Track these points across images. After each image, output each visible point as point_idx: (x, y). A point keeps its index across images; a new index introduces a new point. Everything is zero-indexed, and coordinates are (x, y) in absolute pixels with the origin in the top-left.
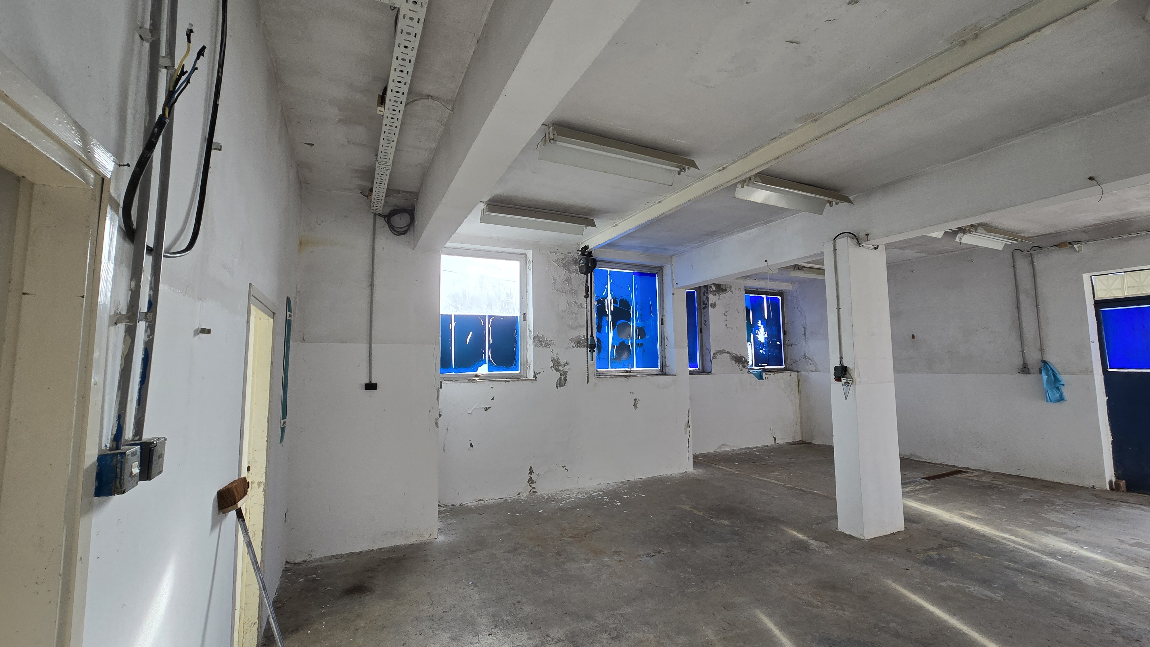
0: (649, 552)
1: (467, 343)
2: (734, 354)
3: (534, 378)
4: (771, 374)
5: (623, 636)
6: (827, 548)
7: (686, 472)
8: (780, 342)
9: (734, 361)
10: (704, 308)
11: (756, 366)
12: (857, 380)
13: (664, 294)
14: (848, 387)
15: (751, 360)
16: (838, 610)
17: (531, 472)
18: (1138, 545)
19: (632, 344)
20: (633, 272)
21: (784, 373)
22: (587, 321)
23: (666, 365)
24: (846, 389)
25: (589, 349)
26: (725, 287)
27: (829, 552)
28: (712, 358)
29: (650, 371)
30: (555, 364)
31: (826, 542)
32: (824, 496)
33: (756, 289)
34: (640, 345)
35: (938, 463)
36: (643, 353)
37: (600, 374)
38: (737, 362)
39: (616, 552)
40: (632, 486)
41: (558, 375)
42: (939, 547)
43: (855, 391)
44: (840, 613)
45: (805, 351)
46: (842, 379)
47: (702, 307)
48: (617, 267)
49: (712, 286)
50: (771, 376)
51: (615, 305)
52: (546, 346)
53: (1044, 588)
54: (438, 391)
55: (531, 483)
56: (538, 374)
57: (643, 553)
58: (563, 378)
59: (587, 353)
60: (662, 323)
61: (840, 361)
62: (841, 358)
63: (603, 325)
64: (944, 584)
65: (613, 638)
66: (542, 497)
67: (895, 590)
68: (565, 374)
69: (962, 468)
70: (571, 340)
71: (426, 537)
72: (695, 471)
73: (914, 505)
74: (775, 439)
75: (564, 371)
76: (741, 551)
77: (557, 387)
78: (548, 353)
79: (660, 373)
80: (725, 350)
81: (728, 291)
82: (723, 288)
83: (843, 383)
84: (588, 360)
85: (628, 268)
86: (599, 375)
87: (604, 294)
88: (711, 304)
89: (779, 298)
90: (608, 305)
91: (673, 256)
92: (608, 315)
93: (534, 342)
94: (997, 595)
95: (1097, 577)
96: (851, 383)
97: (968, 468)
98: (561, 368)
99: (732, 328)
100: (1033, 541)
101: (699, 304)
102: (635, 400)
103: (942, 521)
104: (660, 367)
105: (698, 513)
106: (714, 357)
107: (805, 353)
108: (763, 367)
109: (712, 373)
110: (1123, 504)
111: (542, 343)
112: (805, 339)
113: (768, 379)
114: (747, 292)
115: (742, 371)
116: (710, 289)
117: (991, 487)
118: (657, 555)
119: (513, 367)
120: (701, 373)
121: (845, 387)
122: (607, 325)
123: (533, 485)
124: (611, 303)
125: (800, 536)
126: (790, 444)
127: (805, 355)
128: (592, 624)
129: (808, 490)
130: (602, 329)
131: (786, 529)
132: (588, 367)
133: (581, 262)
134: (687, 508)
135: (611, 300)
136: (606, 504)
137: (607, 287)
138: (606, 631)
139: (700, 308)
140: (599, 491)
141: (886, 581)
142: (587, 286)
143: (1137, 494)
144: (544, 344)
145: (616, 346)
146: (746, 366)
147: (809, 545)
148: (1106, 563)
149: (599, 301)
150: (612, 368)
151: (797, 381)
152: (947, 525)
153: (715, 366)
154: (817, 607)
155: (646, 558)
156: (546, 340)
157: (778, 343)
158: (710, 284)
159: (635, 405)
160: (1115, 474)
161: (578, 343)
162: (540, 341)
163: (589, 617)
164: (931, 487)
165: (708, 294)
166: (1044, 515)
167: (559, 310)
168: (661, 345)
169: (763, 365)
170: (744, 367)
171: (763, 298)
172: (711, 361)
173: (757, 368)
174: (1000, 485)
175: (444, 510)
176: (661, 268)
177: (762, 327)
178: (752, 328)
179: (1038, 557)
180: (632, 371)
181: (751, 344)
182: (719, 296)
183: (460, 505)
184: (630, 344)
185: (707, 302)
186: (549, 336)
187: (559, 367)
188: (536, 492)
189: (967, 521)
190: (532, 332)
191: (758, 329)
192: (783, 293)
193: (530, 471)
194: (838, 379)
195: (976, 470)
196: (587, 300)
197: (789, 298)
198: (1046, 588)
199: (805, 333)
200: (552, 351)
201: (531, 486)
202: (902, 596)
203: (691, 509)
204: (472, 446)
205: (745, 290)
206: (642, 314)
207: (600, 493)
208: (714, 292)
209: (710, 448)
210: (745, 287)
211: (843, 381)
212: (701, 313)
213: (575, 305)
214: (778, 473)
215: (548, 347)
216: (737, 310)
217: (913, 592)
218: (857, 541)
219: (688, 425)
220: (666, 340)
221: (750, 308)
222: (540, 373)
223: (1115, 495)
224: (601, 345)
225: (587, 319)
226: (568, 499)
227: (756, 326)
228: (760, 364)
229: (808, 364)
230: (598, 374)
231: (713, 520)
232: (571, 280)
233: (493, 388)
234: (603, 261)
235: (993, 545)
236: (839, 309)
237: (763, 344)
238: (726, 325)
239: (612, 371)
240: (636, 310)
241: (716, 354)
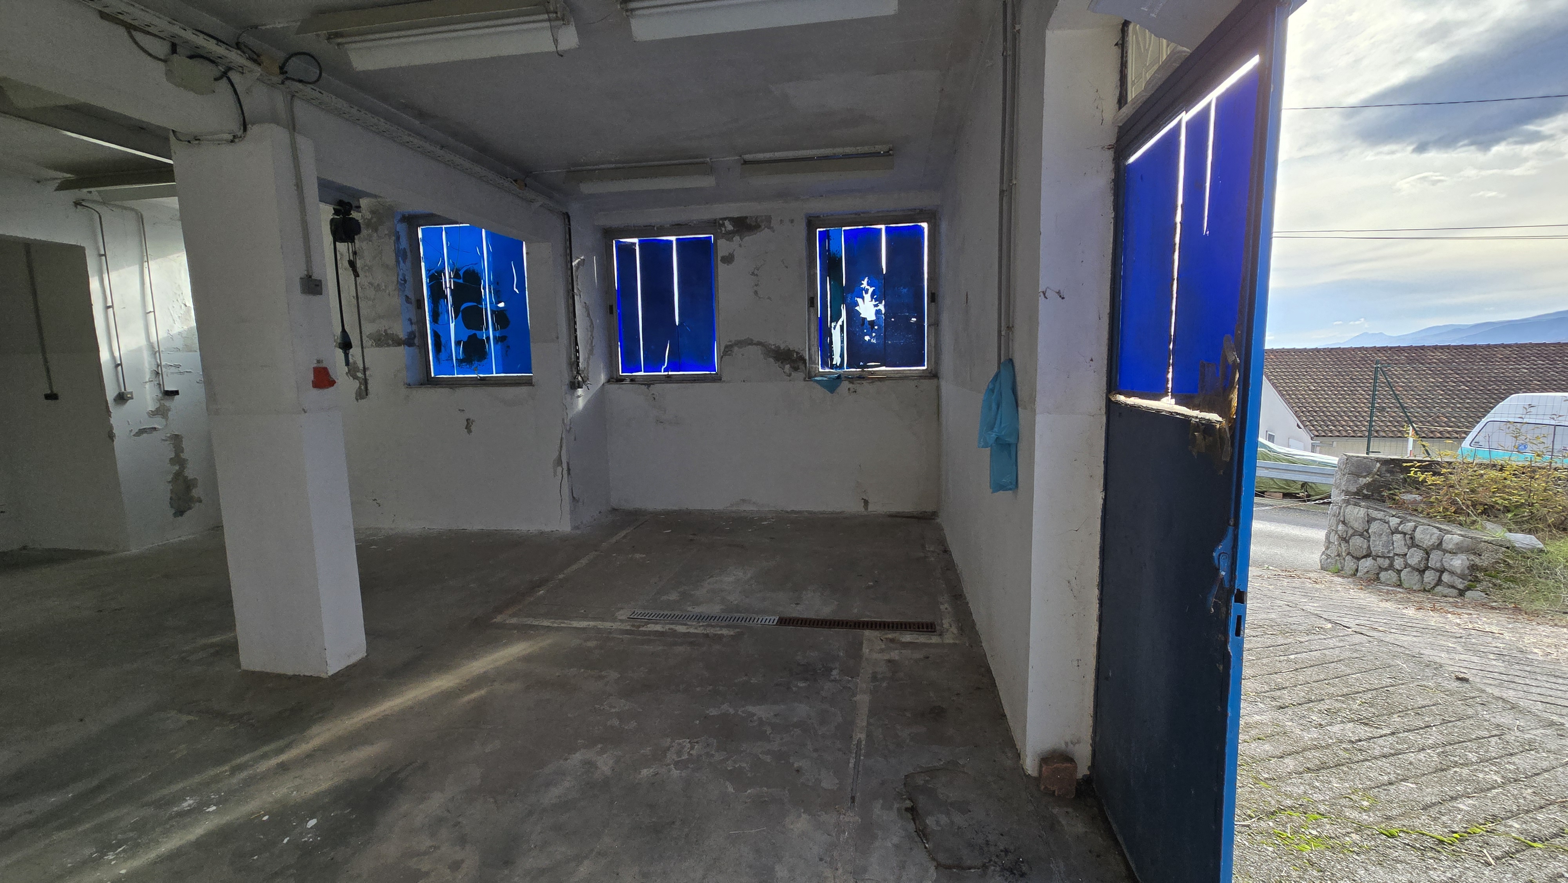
2: (773, 347)
4: (884, 384)
7: (555, 531)
8: (921, 318)
9: (772, 360)
11: (849, 366)
19: (488, 338)
26: (756, 222)
28: (722, 354)
29: (517, 378)
33: (858, 214)
34: (498, 340)
38: (779, 361)
49: (727, 223)
50: (869, 386)
51: (456, 280)
63: (440, 310)
68: (365, 382)
74: (866, 502)
75: (364, 379)
77: (357, 400)
80: (752, 340)
81: (763, 227)
82: (751, 225)
87: (439, 265)
88: (722, 257)
89: (925, 225)
90: (446, 282)
92: (446, 297)
98: (359, 374)
99: (769, 298)
102: (469, 420)
106: (727, 352)
109: (723, 379)
113: (852, 392)
115: (787, 376)
116: (721, 229)
122: (447, 312)
124: (450, 278)
130: (440, 318)
135: (450, 274)
145: (462, 342)
146: (800, 367)
149: (432, 277)
150: (458, 373)
151: (935, 396)
153: (729, 369)
157: (914, 320)
158: (721, 219)
159: (467, 428)
161: (378, 340)
165: (718, 238)
169: (868, 364)
170: (796, 369)
171: (880, 230)
177: (872, 289)
182: (741, 239)
184: (484, 338)
191: (861, 296)
192: (935, 214)
208: (730, 233)
213: (370, 287)
216: (783, 263)
219: (559, 462)
224: (441, 341)
227: (856, 289)
228: (861, 364)
232: (364, 252)
237: (872, 323)
238: (756, 293)
239: (458, 377)
240: (489, 286)
241: (731, 346)
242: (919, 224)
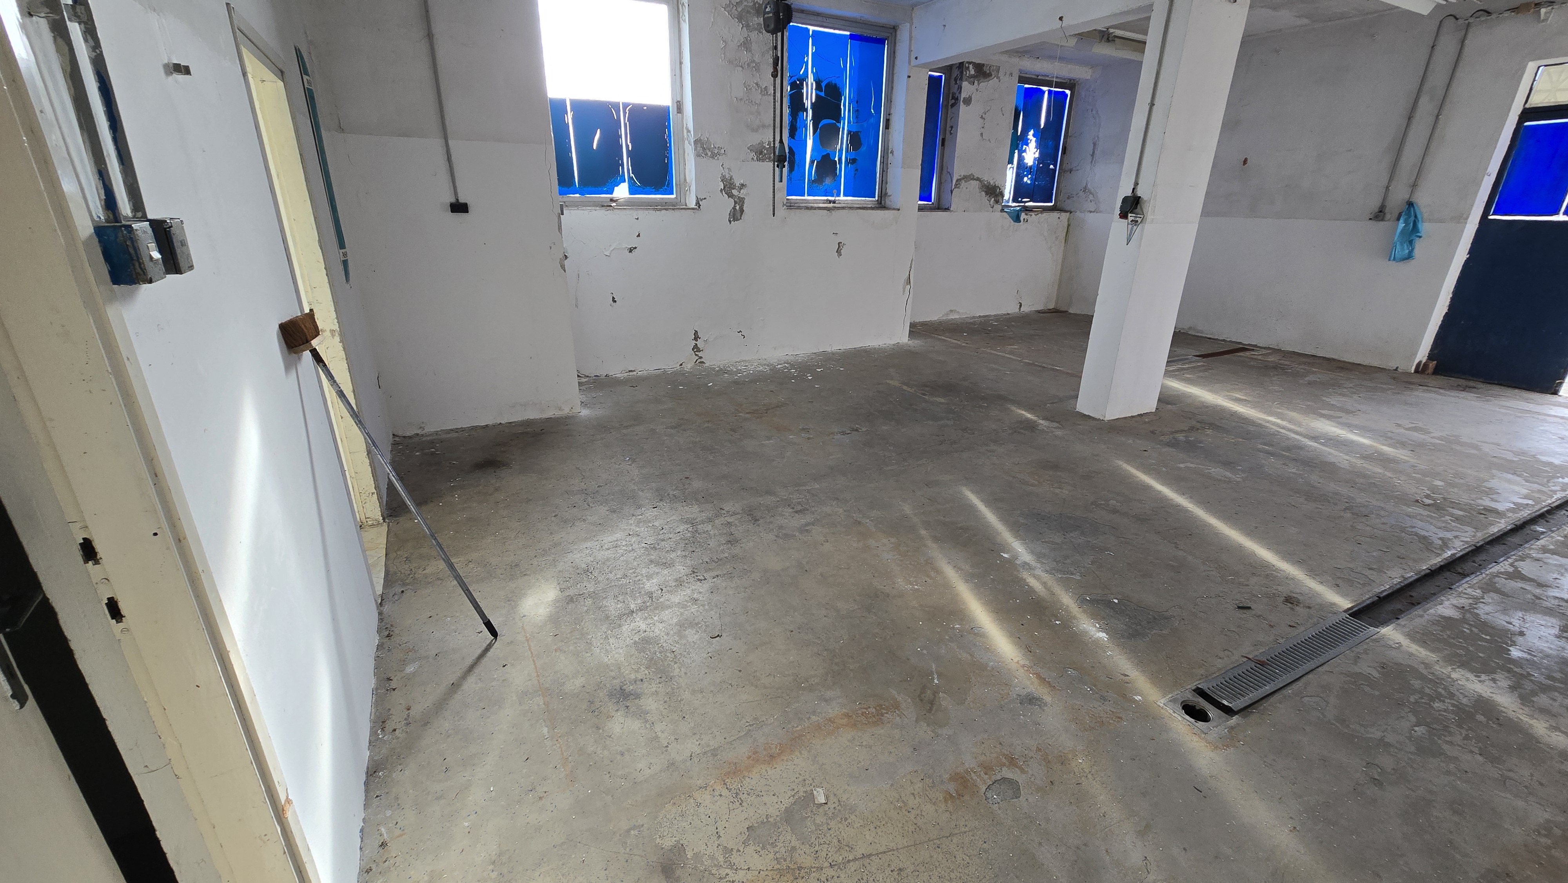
0: (844, 430)
1: (595, 147)
2: (985, 182)
3: (696, 207)
4: (1033, 214)
5: (808, 510)
6: (1058, 428)
7: (898, 343)
8: (1055, 166)
9: (983, 193)
10: (953, 105)
11: (1014, 200)
12: (1149, 217)
13: (895, 76)
14: (1135, 227)
15: (1008, 192)
16: (1055, 488)
17: (696, 338)
18: (1415, 429)
19: (840, 160)
20: (848, 33)
21: (1051, 214)
22: (774, 117)
23: (886, 194)
24: (1132, 229)
25: (776, 163)
26: (990, 69)
27: (1059, 433)
28: (953, 187)
29: (864, 202)
30: (727, 185)
31: (1057, 422)
32: (1068, 373)
33: (1035, 75)
34: (851, 161)
35: (1221, 338)
36: (855, 174)
37: (792, 205)
38: (988, 195)
39: (803, 429)
40: (828, 358)
41: (731, 201)
42: (1189, 429)
43: (1142, 231)
44: (1058, 491)
45: (1087, 181)
46: (1130, 215)
47: (950, 104)
48: (825, 24)
50: (1033, 217)
51: (818, 92)
52: (713, 156)
53: (1292, 469)
54: (559, 218)
55: (697, 351)
56: (701, 200)
57: (836, 430)
58: (738, 208)
59: (774, 170)
60: (887, 126)
61: (1134, 189)
62: (1136, 184)
63: (798, 125)
64: (1182, 466)
65: (796, 512)
66: (710, 368)
67: (1126, 470)
68: (741, 201)
69: (1249, 345)
70: (751, 149)
71: (566, 411)
72: (910, 342)
73: (1176, 385)
74: (1021, 306)
75: (739, 197)
76: (955, 430)
77: (730, 221)
78: (716, 169)
79: (877, 206)
80: (974, 176)
81: (993, 75)
82: (986, 72)
83: (1129, 222)
84: (774, 181)
85: (843, 27)
86: (790, 206)
87: (801, 73)
88: (964, 98)
89: (1068, 92)
90: (807, 92)
91: (916, 6)
92: (806, 110)
93: (696, 149)
94: (1238, 476)
95: (1354, 460)
96: (1139, 222)
97: (1255, 346)
98: (735, 192)
99: (989, 140)
100: (1300, 425)
101: (946, 99)
102: (839, 243)
103: (1203, 402)
104: (878, 197)
105: (909, 389)
106: (957, 185)
107: (1087, 184)
108: (1023, 204)
109: (951, 209)
110: (1421, 387)
111: (707, 151)
112: (1092, 162)
113: (1027, 221)
114: (1022, 80)
115: (992, 208)
116: (966, 72)
117: (1276, 367)
118: (854, 433)
119: (666, 189)
120: (935, 209)
121: (1130, 226)
122: (805, 127)
123: (700, 354)
124: (812, 89)
125: (1029, 416)
126: (1039, 312)
127: (1085, 188)
128: (773, 499)
129: (1050, 366)
130: (797, 132)
131: (1013, 408)
132: (774, 192)
133: (767, 10)
134: (896, 383)
135: (812, 84)
136: (794, 377)
137: (807, 61)
138: (789, 505)
139: (947, 106)
140: (785, 363)
141: (1117, 461)
142: (777, 55)
143: (1442, 377)
144: (709, 153)
145: (816, 161)
146: (1000, 200)
147: (1037, 426)
148: (1371, 446)
149: (793, 85)
150: (809, 195)
151: (1066, 226)
152: (1207, 407)
153: (957, 200)
154: (1033, 485)
155: (839, 436)
156: (712, 146)
157: (1052, 167)
158: (967, 62)
159: (839, 251)
160: (1429, 354)
161: (760, 153)
162: (704, 149)
163: (769, 492)
164: (1203, 366)
165: (962, 80)
166: (1324, 398)
167: (731, 97)
168: (882, 163)
169: (1023, 200)
170: (997, 202)
171: (1043, 92)
172: (952, 193)
173: (1015, 204)
174: (1286, 365)
175: (586, 382)
176: (895, 29)
177: (1034, 139)
178: (1019, 142)
179: (1298, 440)
180: (837, 202)
181: (1013, 168)
182: (979, 84)
183: (606, 376)
184: (837, 159)
185: (959, 95)
186: (717, 141)
187: (733, 191)
188: (703, 362)
189: (1233, 403)
190: (692, 133)
191: (1027, 145)
192: (1075, 84)
193: (695, 336)
194: (1123, 215)
195: (1264, 348)
196: (775, 81)
197: (1083, 93)
198: (1294, 470)
199: (1093, 153)
200: (723, 165)
201: (696, 355)
202: (1131, 476)
203: (900, 385)
204: (614, 301)
205: (1019, 76)
206: (858, 110)
207: (786, 365)
208: (972, 77)
209: (934, 315)
210: (1020, 71)
211: (1130, 219)
212: (947, 113)
213: (756, 89)
214: (1016, 347)
215: (716, 158)
216: (1002, 111)
217: (1145, 473)
218: (1097, 422)
219: (908, 281)
220: (890, 155)
221: (1021, 107)
222: (705, 199)
223: (1418, 378)
224: (795, 158)
225: (774, 114)
226: (745, 372)
227: (1025, 139)
228: (1019, 199)
229: (1087, 200)
230: (789, 204)
231: (927, 397)
232: (751, 44)
233: (638, 219)
234: (803, 11)
235: (1251, 428)
236: (1152, 105)
237: (1031, 167)
238: (982, 134)
239: (808, 200)
240: (849, 104)
241: (960, 180)
242: (1066, 91)
